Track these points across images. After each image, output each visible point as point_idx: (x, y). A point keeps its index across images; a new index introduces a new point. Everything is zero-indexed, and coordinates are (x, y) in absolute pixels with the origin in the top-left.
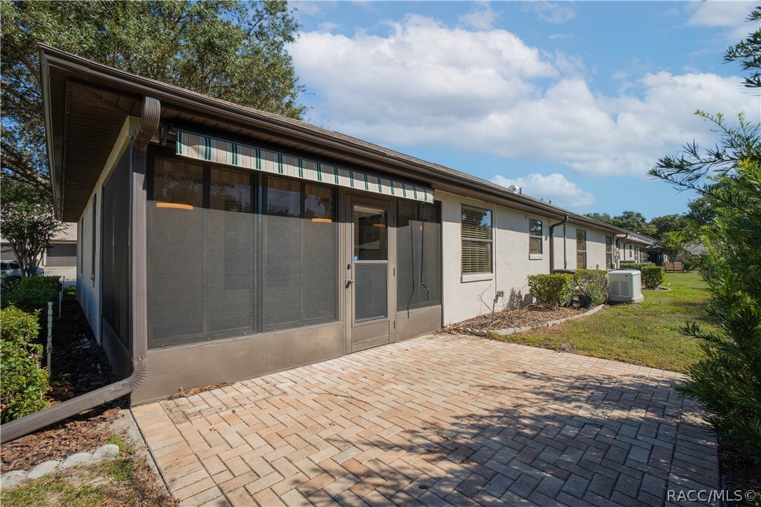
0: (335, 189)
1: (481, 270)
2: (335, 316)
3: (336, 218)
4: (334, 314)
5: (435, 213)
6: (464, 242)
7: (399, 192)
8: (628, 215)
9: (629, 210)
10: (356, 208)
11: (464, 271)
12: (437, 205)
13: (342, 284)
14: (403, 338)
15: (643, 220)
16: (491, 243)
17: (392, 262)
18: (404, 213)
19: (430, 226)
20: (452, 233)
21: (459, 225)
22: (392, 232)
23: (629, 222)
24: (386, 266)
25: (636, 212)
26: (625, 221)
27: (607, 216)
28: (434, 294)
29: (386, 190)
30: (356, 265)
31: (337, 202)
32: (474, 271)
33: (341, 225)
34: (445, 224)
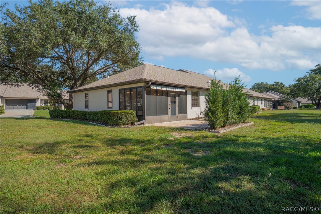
0: (167, 91)
1: (197, 107)
2: (168, 115)
3: (167, 96)
4: (167, 114)
5: (186, 93)
6: (192, 100)
7: (177, 90)
8: (277, 84)
9: (277, 81)
10: (171, 94)
11: (192, 106)
12: (186, 91)
13: (169, 108)
14: (179, 120)
15: (284, 86)
16: (199, 100)
17: (177, 104)
18: (178, 94)
19: (184, 96)
20: (189, 98)
21: (191, 96)
22: (177, 98)
23: (277, 87)
24: (176, 105)
25: (280, 82)
26: (275, 86)
27: (267, 84)
28: (186, 112)
29: (175, 90)
30: (171, 105)
31: (167, 93)
32: (194, 107)
33: (168, 97)
34: (187, 96)
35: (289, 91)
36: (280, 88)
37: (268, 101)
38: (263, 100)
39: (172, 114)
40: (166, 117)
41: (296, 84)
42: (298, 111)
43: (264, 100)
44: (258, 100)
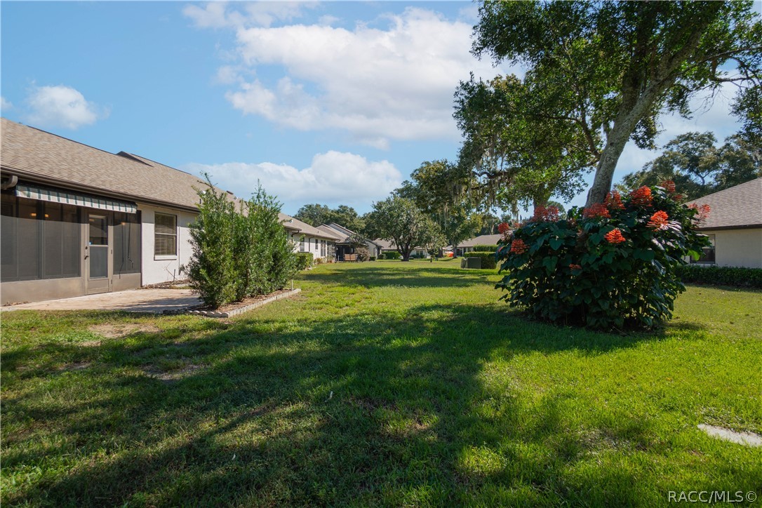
0: (79, 208)
1: (169, 253)
2: (79, 275)
3: (79, 221)
4: (76, 272)
5: (138, 218)
6: (156, 235)
7: (110, 208)
8: (343, 209)
9: (344, 205)
10: (91, 216)
11: (157, 253)
12: (139, 213)
13: (82, 257)
14: (116, 290)
15: (355, 215)
16: (176, 236)
17: (110, 246)
18: (116, 219)
19: (134, 226)
20: (148, 231)
21: (153, 225)
22: (111, 229)
23: (343, 216)
24: (107, 248)
25: (349, 207)
26: (341, 214)
27: (326, 209)
28: (138, 268)
29: (103, 207)
30: (91, 247)
31: (78, 215)
32: (163, 253)
33: (82, 225)
34: (143, 224)
35: (364, 226)
36: (348, 219)
37: (328, 245)
38: (319, 241)
39: (93, 274)
40: (74, 283)
41: (376, 212)
42: (377, 264)
43: (322, 241)
44: (309, 242)
